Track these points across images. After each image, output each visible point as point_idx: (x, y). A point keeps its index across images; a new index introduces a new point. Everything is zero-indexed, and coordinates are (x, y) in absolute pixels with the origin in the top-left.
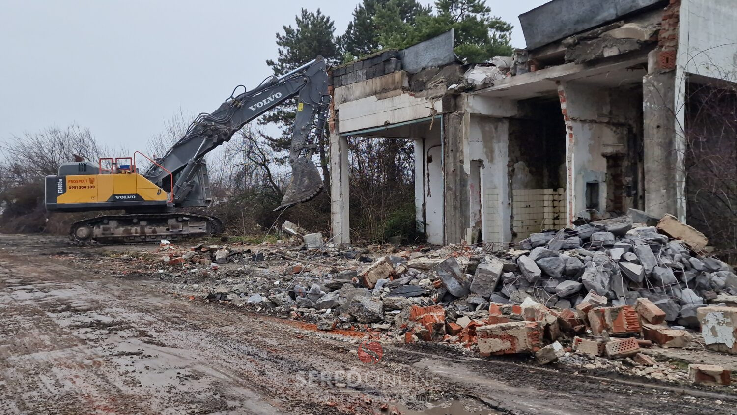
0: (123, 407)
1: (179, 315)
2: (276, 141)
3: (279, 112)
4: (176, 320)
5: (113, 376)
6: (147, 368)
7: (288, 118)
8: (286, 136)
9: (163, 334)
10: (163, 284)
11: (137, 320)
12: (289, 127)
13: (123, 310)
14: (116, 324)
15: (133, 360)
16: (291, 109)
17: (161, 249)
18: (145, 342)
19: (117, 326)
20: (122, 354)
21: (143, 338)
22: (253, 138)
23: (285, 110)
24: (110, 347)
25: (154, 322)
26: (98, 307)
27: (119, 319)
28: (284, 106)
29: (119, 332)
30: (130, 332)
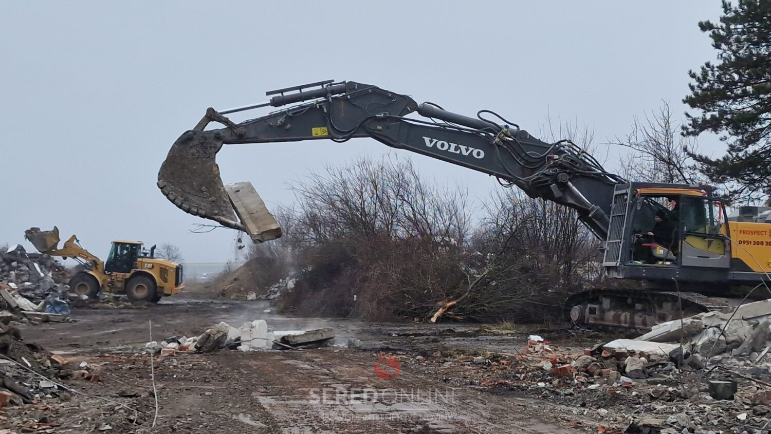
2: (716, 163)
3: (723, 113)
7: (739, 122)
8: (734, 154)
12: (740, 137)
16: (745, 106)
17: (531, 350)
22: (674, 159)
23: (733, 107)
28: (731, 101)
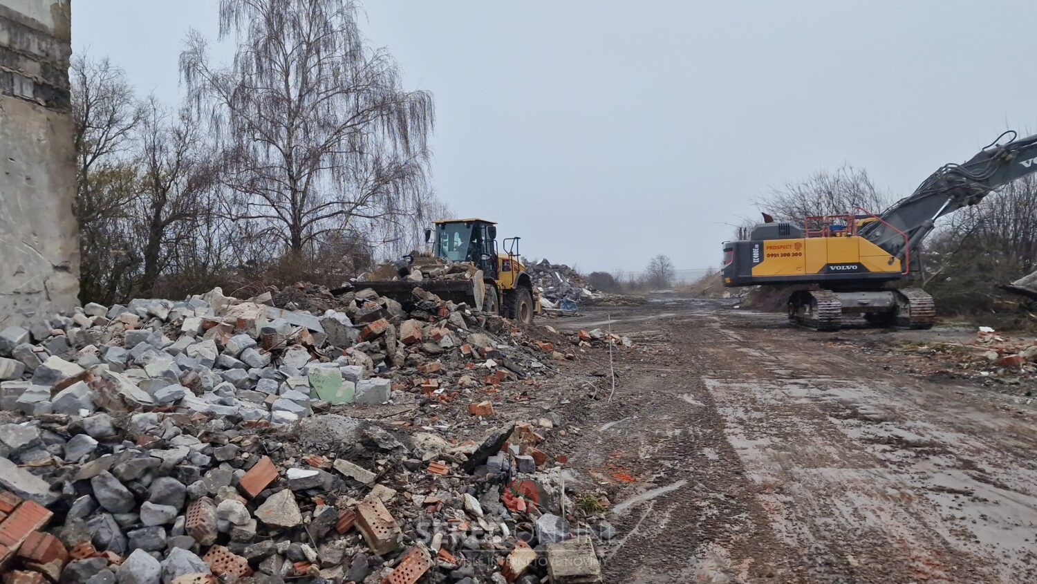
0: (955, 568)
1: (1024, 445)
4: (1019, 451)
5: (932, 518)
6: (984, 517)
9: (1003, 471)
10: (990, 394)
11: (957, 444)
13: (932, 426)
14: (925, 445)
15: (959, 501)
17: (980, 340)
18: (974, 478)
19: (927, 448)
20: (940, 490)
21: (970, 472)
24: (921, 476)
25: (984, 450)
26: (895, 417)
27: (927, 438)
29: (931, 457)
30: (948, 460)
